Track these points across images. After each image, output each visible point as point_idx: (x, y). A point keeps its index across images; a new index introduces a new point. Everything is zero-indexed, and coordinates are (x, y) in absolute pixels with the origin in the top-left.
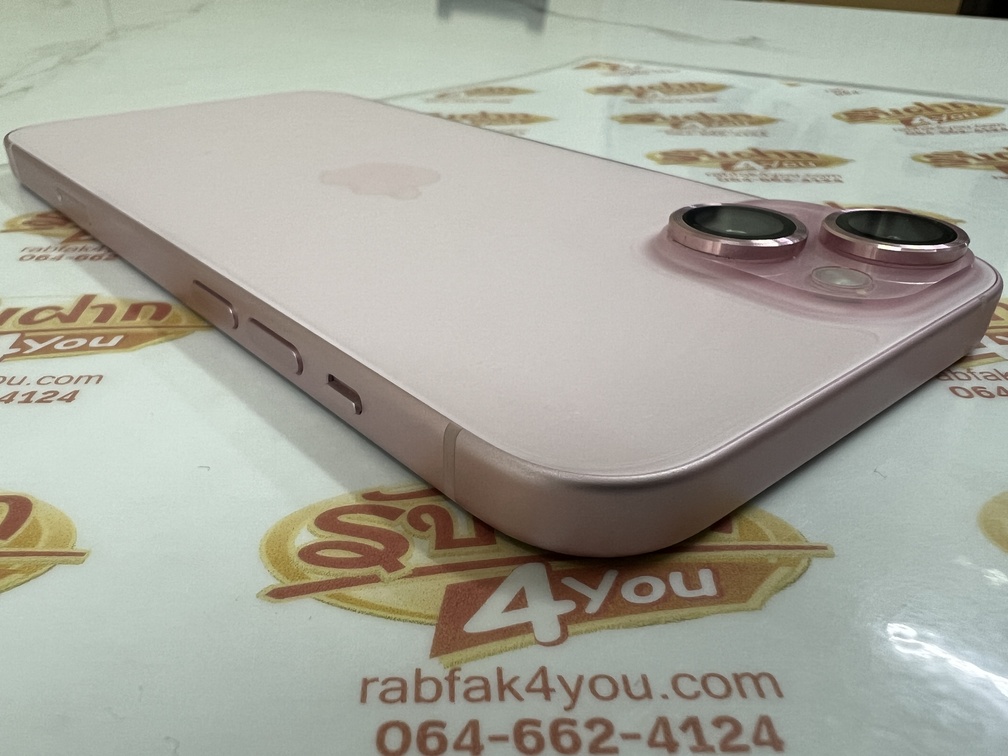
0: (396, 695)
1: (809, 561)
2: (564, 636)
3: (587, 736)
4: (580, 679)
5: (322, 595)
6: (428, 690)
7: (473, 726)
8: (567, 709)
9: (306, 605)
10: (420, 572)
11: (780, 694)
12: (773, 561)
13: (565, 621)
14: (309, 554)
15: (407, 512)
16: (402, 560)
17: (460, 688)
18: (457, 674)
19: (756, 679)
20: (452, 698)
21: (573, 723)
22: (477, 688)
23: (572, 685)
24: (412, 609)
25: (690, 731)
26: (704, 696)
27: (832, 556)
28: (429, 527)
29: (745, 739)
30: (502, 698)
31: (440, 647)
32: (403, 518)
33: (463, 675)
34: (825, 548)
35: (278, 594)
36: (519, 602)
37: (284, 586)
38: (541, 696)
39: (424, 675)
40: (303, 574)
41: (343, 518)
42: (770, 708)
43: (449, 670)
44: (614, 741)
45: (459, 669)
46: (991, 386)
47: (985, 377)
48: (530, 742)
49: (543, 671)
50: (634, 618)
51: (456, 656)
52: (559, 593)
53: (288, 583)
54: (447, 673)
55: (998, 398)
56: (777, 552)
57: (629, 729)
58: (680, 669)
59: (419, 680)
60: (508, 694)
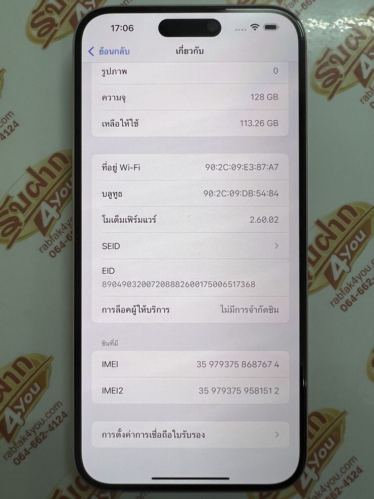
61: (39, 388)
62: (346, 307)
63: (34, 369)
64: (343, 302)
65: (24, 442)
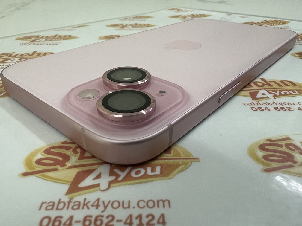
0: (50, 207)
1: (192, 163)
2: (109, 187)
3: (105, 221)
4: (109, 202)
5: (38, 175)
6: (61, 206)
7: (71, 218)
8: (102, 212)
9: (32, 178)
10: (70, 167)
11: (170, 206)
12: (180, 163)
13: (110, 183)
14: (39, 162)
15: (73, 148)
16: (67, 163)
17: (71, 205)
18: (72, 201)
19: (164, 202)
20: (68, 208)
21: (102, 216)
22: (76, 205)
23: (106, 204)
24: (65, 179)
25: (138, 219)
26: (146, 208)
27: (199, 161)
28: (78, 152)
29: (155, 222)
30: (83, 208)
31: (69, 192)
32: (71, 150)
33: (73, 201)
34: (197, 159)
35: (25, 174)
36: (98, 177)
37: (27, 172)
38: (95, 207)
39: (61, 201)
40: (35, 168)
41: (53, 150)
42: (166, 211)
43: (70, 199)
44: (114, 222)
45: (73, 199)
46: (263, 107)
47: (263, 104)
48: (87, 223)
49: (98, 200)
50: (132, 182)
51: (73, 195)
52: (112, 173)
53: (29, 171)
54: (68, 200)
55: (265, 111)
56: (182, 160)
57: (119, 219)
58: (141, 199)
59: (59, 202)
60: (85, 207)
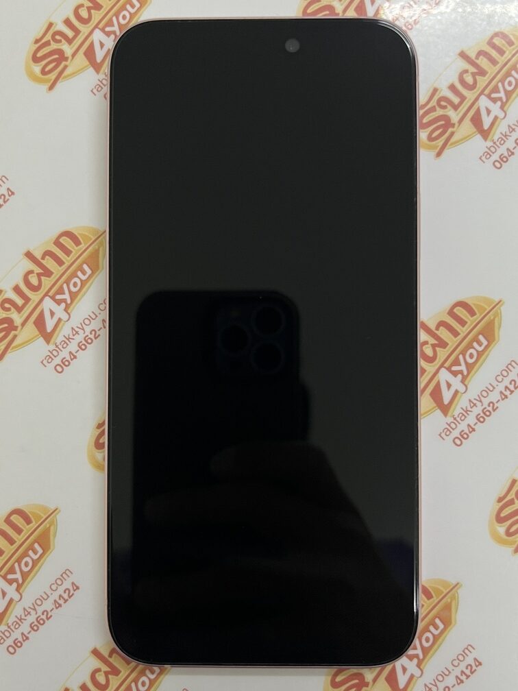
61: (40, 551)
62: (460, 440)
63: (33, 525)
64: (456, 433)
65: (20, 623)
